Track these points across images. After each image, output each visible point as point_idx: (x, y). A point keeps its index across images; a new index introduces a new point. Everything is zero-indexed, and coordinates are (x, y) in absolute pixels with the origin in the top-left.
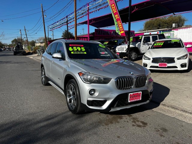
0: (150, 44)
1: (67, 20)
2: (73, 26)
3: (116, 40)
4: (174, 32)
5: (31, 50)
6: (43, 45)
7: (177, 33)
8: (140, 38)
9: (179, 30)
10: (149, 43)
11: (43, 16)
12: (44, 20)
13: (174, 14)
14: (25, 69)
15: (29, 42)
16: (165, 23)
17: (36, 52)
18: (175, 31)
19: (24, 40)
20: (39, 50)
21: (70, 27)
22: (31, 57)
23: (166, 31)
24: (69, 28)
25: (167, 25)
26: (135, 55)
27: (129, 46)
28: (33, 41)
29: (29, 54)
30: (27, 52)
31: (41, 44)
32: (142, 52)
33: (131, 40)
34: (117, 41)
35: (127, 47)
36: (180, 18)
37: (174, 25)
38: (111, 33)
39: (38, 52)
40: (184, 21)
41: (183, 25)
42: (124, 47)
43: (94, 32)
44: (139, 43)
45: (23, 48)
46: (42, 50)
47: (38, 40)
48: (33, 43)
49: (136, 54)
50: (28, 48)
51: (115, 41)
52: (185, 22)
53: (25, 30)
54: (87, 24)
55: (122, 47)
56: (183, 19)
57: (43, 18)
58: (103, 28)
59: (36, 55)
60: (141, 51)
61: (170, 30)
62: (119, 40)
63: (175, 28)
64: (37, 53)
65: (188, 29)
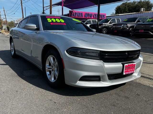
15: (8, 23)
24: (45, 9)
28: (12, 21)
37: (142, 9)
53: (4, 11)
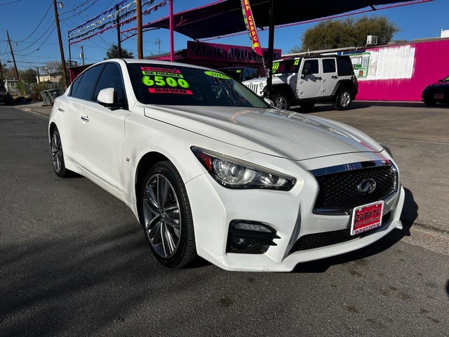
0: (317, 78)
1: (118, 16)
2: (133, 32)
3: (239, 69)
4: (370, 54)
5: (27, 94)
6: (57, 79)
7: (377, 56)
8: (296, 63)
9: (381, 50)
10: (315, 75)
11: (56, 5)
12: (57, 16)
13: (373, 7)
14: (10, 134)
15: (20, 74)
16: (351, 35)
17: (39, 98)
18: (372, 52)
19: (8, 67)
20: (47, 91)
21: (126, 33)
22: (26, 109)
23: (353, 52)
24: (123, 37)
25: (354, 39)
26: (284, 102)
27: (269, 81)
28: (31, 70)
29: (21, 101)
30: (15, 98)
31: (52, 78)
32: (300, 98)
33: (276, 67)
34: (242, 70)
35: (265, 83)
36: (383, 24)
37: (369, 38)
38: (225, 52)
39: (43, 96)
40: (392, 30)
41: (388, 40)
42: (259, 83)
43: (186, 48)
44: (294, 74)
45: (6, 86)
46: (55, 93)
47: (43, 69)
48: (31, 76)
49: (286, 102)
50: (18, 88)
51: (238, 71)
52: (394, 34)
53: (9, 41)
54: (167, 27)
55: (254, 83)
56: (390, 27)
57: (56, 9)
58: (206, 39)
59: (40, 104)
60: (298, 94)
61: (362, 51)
62: (246, 68)
63: (372, 47)
64: (41, 100)
65: (402, 48)
